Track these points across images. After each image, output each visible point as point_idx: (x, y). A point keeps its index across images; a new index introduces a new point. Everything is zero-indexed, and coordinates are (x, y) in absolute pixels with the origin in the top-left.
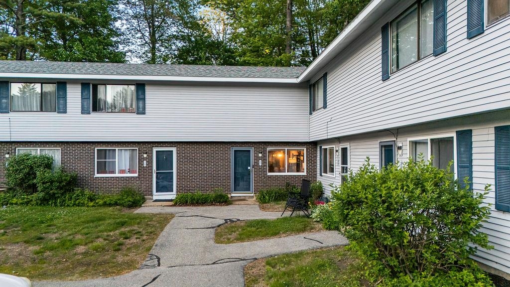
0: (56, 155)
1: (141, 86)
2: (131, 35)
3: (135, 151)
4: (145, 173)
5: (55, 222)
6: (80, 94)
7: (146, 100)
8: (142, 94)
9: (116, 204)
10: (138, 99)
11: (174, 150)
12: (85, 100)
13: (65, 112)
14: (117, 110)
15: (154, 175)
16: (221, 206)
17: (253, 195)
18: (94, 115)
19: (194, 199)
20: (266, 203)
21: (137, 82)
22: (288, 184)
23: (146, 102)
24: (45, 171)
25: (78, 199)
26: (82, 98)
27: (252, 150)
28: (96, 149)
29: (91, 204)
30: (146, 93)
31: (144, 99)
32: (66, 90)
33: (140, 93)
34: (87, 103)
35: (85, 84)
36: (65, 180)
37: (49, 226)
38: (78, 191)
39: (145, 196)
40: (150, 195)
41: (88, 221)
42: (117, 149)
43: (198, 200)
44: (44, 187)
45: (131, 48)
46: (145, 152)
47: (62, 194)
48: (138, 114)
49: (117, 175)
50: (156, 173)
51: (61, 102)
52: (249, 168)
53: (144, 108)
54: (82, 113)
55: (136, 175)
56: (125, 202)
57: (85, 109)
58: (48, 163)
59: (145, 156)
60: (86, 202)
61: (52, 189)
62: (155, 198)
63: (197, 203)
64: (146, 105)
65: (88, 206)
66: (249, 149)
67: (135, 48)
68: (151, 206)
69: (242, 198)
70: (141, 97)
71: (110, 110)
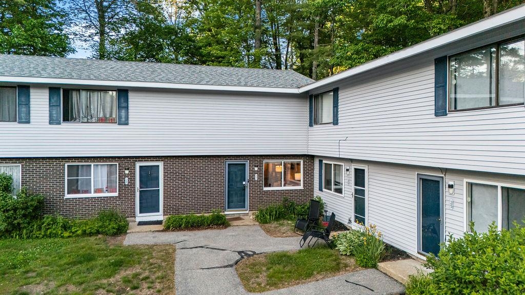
0: (16, 173)
1: (123, 93)
2: (73, 15)
3: (114, 166)
4: (126, 191)
5: (32, 265)
6: (48, 100)
7: (129, 108)
8: (124, 102)
9: (98, 233)
10: (120, 107)
11: (161, 164)
12: (54, 108)
13: (28, 122)
14: (94, 120)
15: (138, 194)
16: (220, 229)
17: (247, 212)
18: (66, 126)
19: (189, 222)
20: (267, 223)
21: (119, 88)
22: (286, 200)
23: (129, 111)
24: (5, 197)
25: (49, 229)
26: (50, 106)
27: (247, 163)
28: (66, 165)
29: (66, 234)
30: (129, 100)
31: (127, 107)
32: (29, 96)
33: (122, 101)
34: (57, 112)
35: (53, 89)
36: (31, 205)
37: (27, 272)
38: (47, 219)
39: (128, 219)
40: (133, 217)
41: (74, 262)
42: (92, 164)
43: (193, 223)
44: (6, 216)
45: (74, 29)
46: (127, 168)
47: (29, 223)
48: (119, 124)
49: (93, 195)
50: (140, 191)
51: (24, 109)
52: (244, 183)
53: (127, 118)
54: (50, 123)
55: (116, 194)
56: (109, 230)
57: (55, 119)
58: (7, 185)
59: (127, 172)
60: (60, 232)
61: (15, 219)
62: (138, 219)
63: (192, 226)
64: (129, 114)
65: (62, 237)
66: (244, 163)
67: (78, 30)
68: (138, 232)
69: (236, 216)
70: (124, 105)
71: (85, 120)
